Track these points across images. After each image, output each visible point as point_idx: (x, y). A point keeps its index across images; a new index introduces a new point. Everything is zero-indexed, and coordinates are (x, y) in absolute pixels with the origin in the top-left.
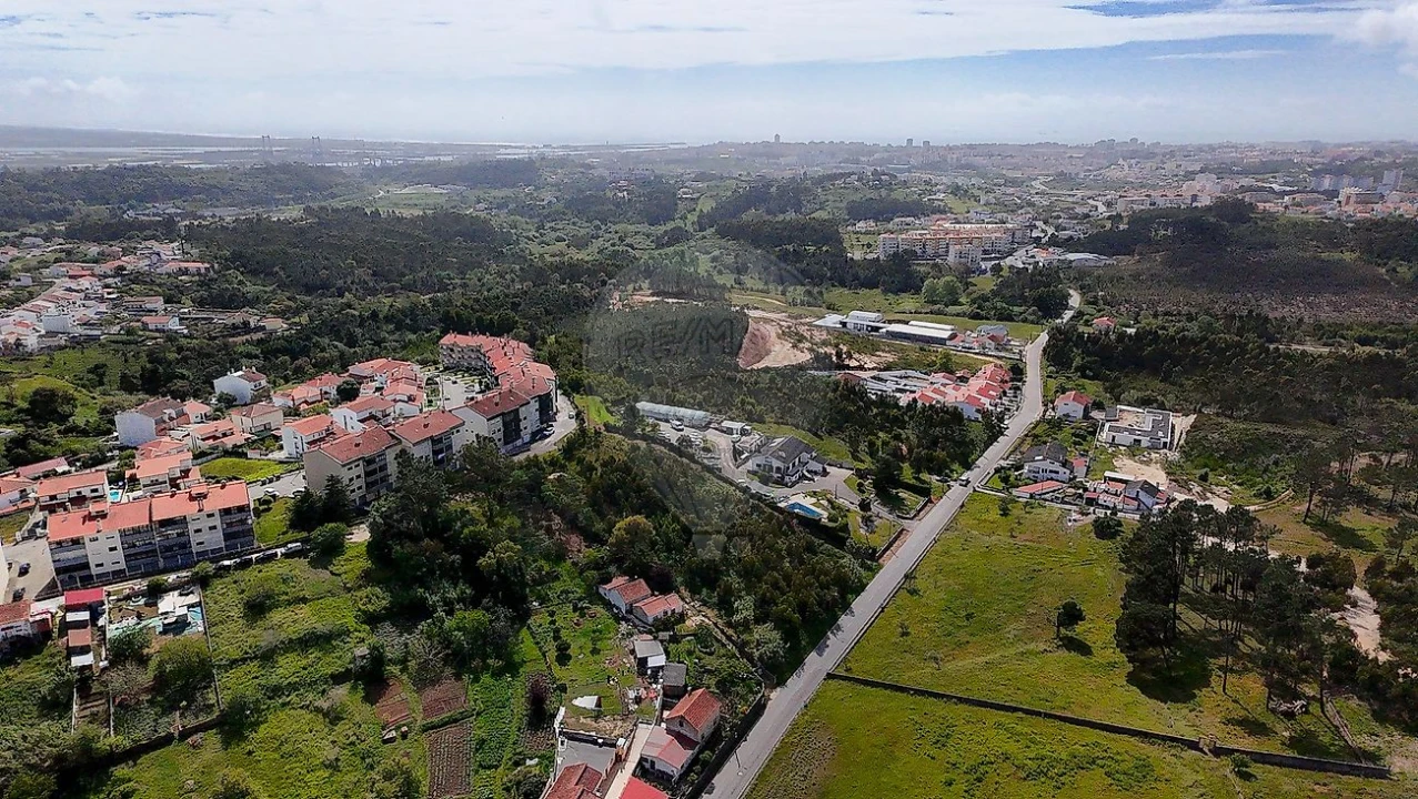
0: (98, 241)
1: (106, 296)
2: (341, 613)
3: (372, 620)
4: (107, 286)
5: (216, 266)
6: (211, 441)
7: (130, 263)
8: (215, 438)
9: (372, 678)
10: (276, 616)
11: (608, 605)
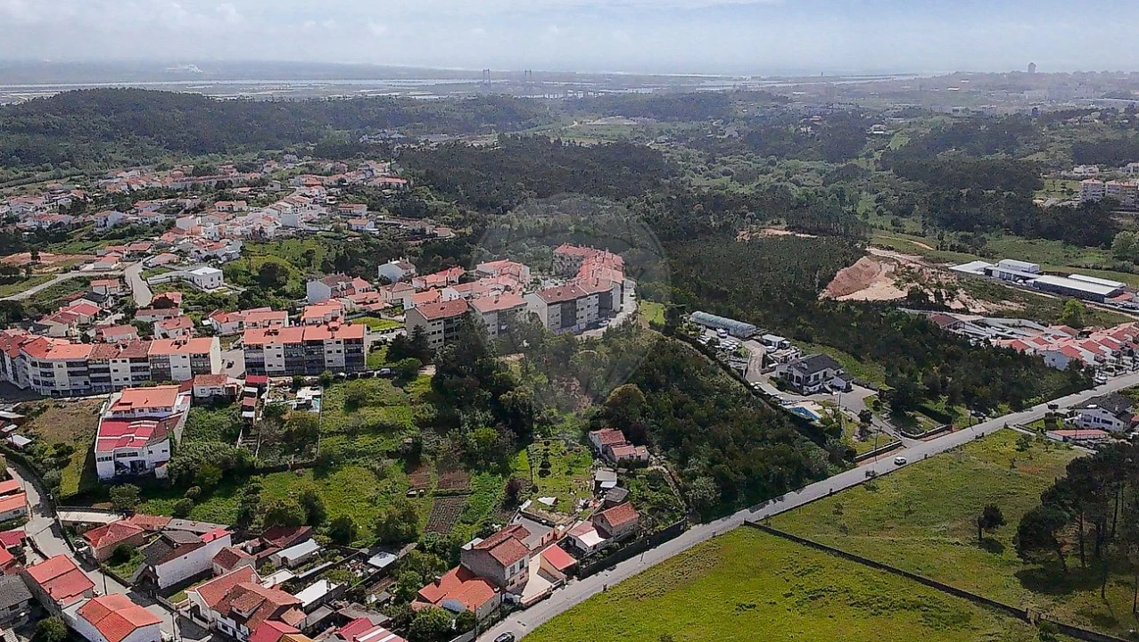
0: (334, 158)
1: (328, 202)
2: (406, 416)
3: (423, 424)
4: (330, 194)
5: (412, 182)
6: (361, 305)
7: (351, 177)
8: (365, 303)
9: (411, 458)
10: (363, 411)
11: (592, 447)
